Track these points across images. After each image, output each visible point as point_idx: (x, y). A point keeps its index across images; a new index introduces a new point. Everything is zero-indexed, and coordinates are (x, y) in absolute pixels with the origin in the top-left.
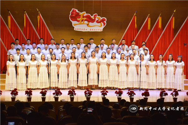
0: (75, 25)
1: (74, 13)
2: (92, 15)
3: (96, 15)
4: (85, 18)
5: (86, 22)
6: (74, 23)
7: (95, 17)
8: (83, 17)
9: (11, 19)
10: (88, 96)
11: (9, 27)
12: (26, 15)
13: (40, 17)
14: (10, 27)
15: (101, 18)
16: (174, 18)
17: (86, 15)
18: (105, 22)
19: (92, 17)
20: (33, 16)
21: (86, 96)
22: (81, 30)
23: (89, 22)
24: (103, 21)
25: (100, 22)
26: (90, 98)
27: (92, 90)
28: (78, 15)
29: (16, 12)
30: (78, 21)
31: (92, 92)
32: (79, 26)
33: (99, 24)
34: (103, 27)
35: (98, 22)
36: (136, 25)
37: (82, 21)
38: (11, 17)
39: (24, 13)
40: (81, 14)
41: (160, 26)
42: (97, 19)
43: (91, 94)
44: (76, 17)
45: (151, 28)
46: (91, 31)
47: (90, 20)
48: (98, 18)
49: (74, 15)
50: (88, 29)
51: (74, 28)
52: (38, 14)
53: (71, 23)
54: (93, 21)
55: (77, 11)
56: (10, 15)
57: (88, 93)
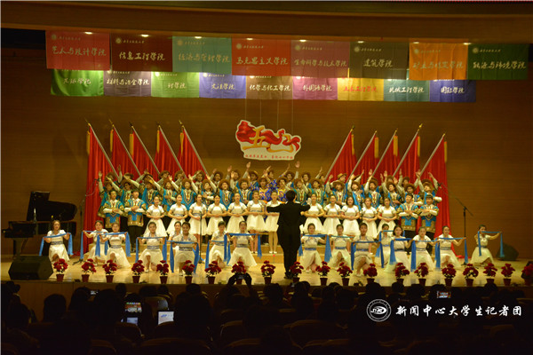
0: (246, 148)
1: (245, 127)
2: (276, 132)
3: (283, 132)
4: (263, 137)
5: (265, 144)
6: (243, 145)
7: (281, 136)
8: (261, 135)
9: (136, 139)
10: (268, 274)
11: (130, 153)
12: (161, 131)
13: (184, 135)
14: (132, 152)
15: (292, 137)
16: (419, 138)
17: (264, 130)
18: (299, 143)
19: (275, 135)
20: (173, 133)
21: (264, 274)
22: (256, 158)
23: (270, 143)
24: (295, 141)
25: (289, 144)
26: (271, 278)
27: (274, 265)
28: (251, 132)
29: (144, 127)
30: (251, 142)
31: (274, 267)
32: (251, 151)
33: (288, 147)
34: (295, 152)
35: (285, 143)
36: (353, 149)
37: (258, 141)
38: (135, 135)
39: (157, 129)
40: (256, 129)
41: (395, 152)
42: (284, 139)
43: (273, 272)
44: (247, 135)
45: (380, 155)
46: (275, 159)
47: (272, 140)
48: (287, 136)
49: (244, 132)
50: (269, 156)
51: (243, 153)
52: (180, 130)
53: (239, 145)
54: (277, 141)
55: (249, 124)
56: (134, 132)
57: (268, 270)
